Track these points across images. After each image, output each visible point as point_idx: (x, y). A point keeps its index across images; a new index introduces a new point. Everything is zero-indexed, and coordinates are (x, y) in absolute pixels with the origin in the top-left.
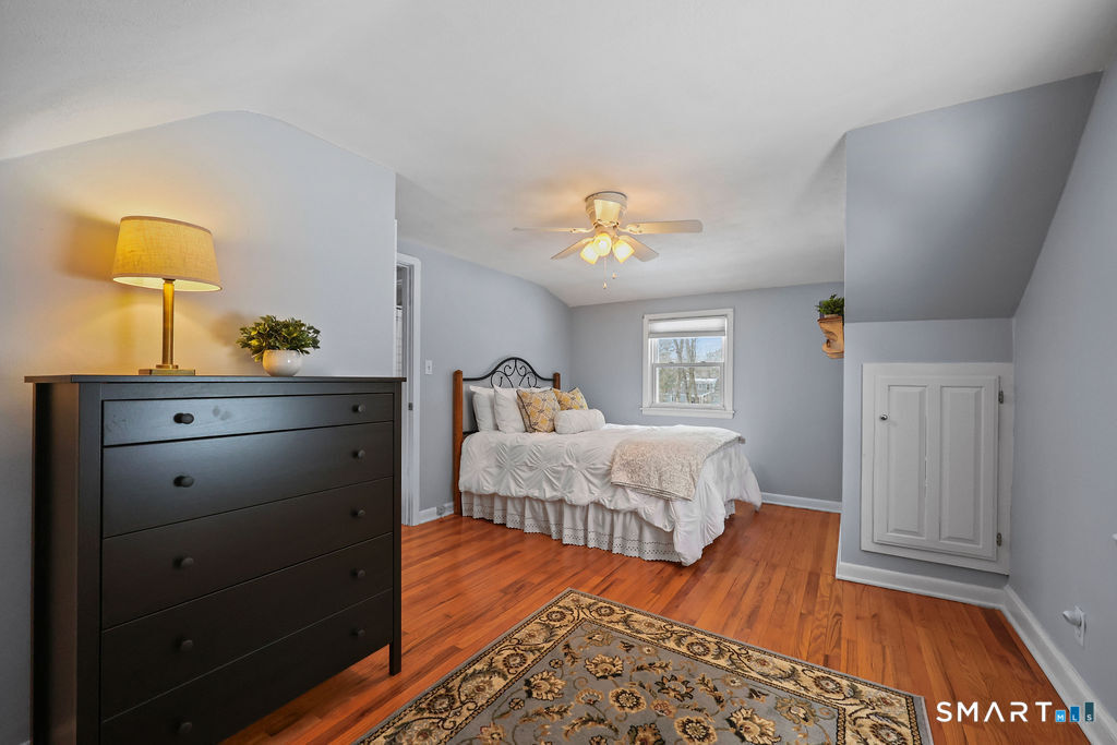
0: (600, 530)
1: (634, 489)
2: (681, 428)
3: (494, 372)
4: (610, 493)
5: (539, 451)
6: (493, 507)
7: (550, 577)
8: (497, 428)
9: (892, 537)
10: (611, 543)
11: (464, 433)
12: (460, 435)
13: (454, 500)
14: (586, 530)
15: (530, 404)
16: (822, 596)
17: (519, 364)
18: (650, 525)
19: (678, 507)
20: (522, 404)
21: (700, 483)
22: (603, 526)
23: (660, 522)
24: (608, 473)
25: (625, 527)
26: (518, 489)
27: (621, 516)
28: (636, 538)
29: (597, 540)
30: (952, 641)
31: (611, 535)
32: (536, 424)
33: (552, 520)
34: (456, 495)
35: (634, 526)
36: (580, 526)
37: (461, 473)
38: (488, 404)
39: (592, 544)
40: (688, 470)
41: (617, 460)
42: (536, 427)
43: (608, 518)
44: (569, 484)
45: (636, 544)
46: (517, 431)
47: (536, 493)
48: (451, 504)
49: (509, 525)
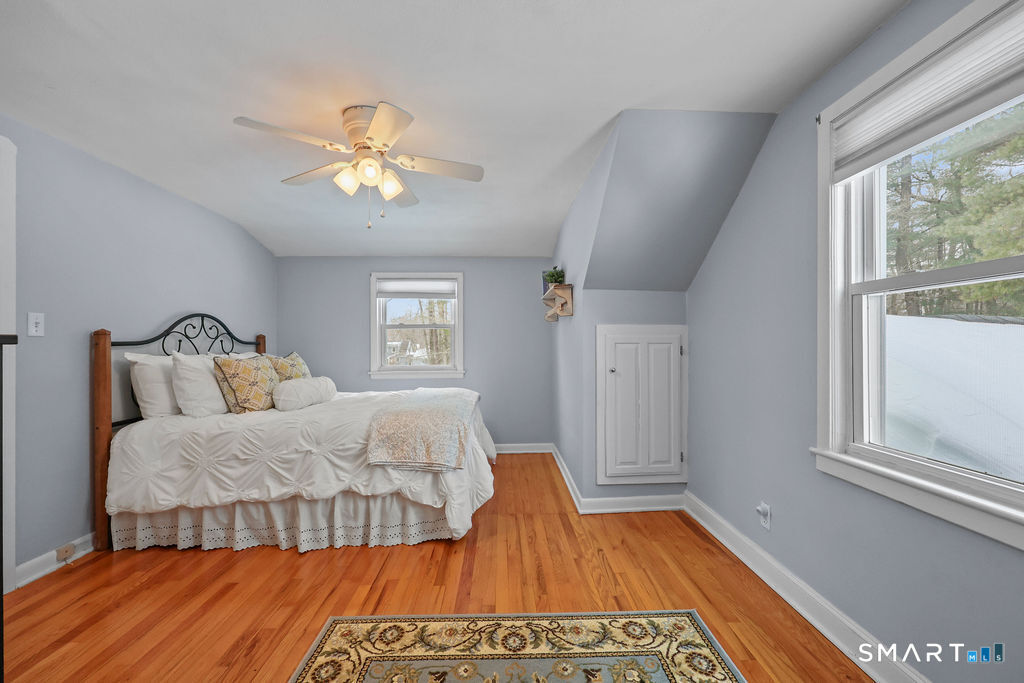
0: (352, 523)
1: (396, 467)
2: (421, 390)
3: (167, 333)
4: (365, 476)
5: (259, 438)
6: (175, 527)
7: (296, 611)
8: (179, 411)
9: (621, 469)
10: (366, 535)
11: (114, 425)
12: (105, 429)
13: (94, 528)
14: (331, 527)
15: (234, 376)
16: (581, 535)
17: (208, 323)
18: (416, 504)
19: (450, 479)
20: (223, 377)
21: (468, 449)
22: (356, 517)
23: (428, 499)
24: (364, 451)
25: (383, 513)
26: (223, 494)
27: (379, 501)
28: (398, 522)
29: (347, 536)
30: (677, 547)
31: (367, 526)
32: (247, 400)
33: (280, 524)
34: (100, 521)
35: (395, 509)
36: (323, 523)
37: (109, 486)
38: (160, 377)
39: (339, 544)
40: (457, 436)
41: (373, 436)
42: (246, 405)
43: (362, 505)
44: (308, 474)
45: (398, 530)
46: (215, 412)
47: (255, 494)
48: (89, 536)
49: (207, 546)
